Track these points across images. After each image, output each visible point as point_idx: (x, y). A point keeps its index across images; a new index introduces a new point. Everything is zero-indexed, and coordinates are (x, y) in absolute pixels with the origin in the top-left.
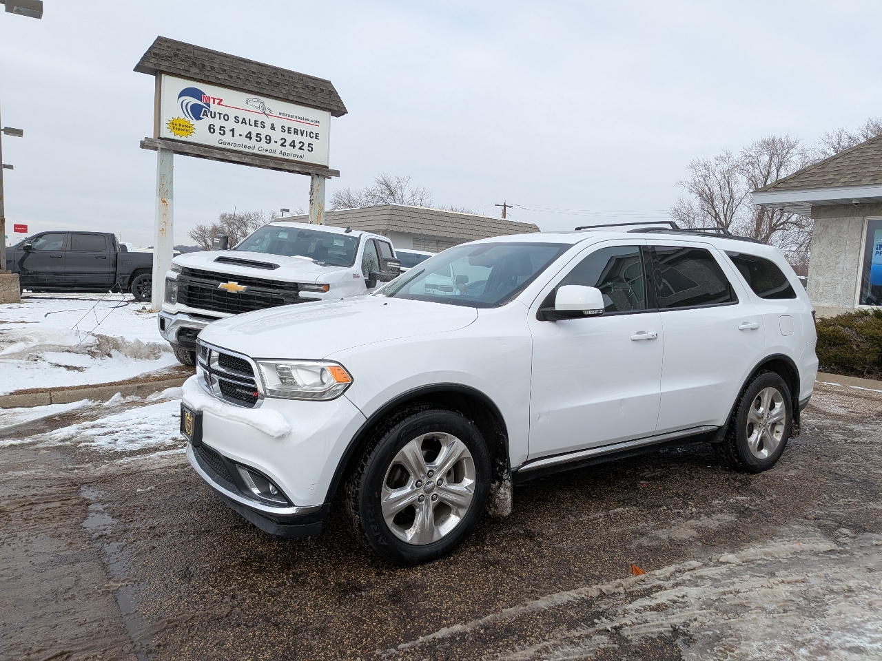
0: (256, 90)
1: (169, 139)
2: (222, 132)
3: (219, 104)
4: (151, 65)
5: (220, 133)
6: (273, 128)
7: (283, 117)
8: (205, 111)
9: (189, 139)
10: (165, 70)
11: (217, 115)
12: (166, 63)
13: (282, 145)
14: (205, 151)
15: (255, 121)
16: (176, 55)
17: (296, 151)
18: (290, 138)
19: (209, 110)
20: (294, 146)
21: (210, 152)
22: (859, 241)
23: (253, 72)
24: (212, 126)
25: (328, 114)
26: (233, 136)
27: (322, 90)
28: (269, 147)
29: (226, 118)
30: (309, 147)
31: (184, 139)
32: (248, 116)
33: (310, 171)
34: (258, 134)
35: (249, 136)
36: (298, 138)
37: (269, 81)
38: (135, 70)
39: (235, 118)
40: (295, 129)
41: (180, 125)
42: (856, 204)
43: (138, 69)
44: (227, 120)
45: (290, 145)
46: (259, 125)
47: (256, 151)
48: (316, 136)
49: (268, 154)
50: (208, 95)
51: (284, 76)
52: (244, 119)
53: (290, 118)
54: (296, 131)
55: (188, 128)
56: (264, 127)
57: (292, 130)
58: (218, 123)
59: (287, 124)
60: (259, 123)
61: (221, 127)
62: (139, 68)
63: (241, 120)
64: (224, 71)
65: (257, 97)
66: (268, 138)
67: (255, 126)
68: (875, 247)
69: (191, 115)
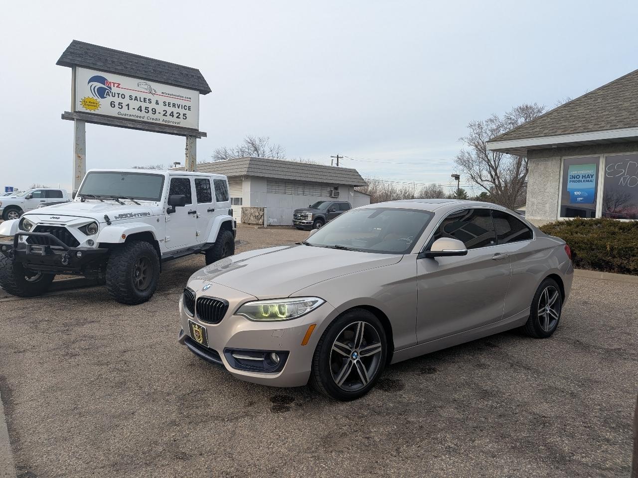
0: (144, 76)
1: (82, 113)
2: (120, 107)
3: (117, 87)
4: (68, 61)
6: (157, 103)
7: (164, 95)
8: (108, 92)
9: (97, 112)
10: (79, 64)
11: (117, 95)
12: (79, 59)
13: (164, 115)
14: (109, 121)
15: (144, 98)
16: (86, 53)
17: (174, 119)
18: (170, 110)
20: (173, 116)
21: (112, 121)
22: (558, 173)
23: (142, 64)
24: (113, 103)
25: (197, 92)
26: (128, 109)
27: (193, 76)
28: (155, 116)
29: (123, 96)
30: (184, 116)
31: (92, 112)
32: (139, 95)
33: (185, 133)
34: (146, 108)
35: (140, 109)
36: (175, 110)
37: (154, 70)
38: (57, 64)
39: (130, 96)
41: (90, 102)
42: (554, 148)
44: (123, 98)
45: (170, 115)
46: (147, 101)
47: (145, 120)
48: (189, 108)
49: (154, 121)
50: (109, 81)
51: (165, 66)
52: (136, 97)
53: (171, 96)
54: (174, 105)
55: (95, 105)
56: (151, 102)
57: (172, 104)
58: (117, 100)
59: (168, 100)
61: (119, 103)
62: (60, 63)
63: (134, 98)
64: (121, 63)
65: (145, 81)
66: (154, 110)
67: (144, 102)
68: (569, 177)
69: (98, 95)
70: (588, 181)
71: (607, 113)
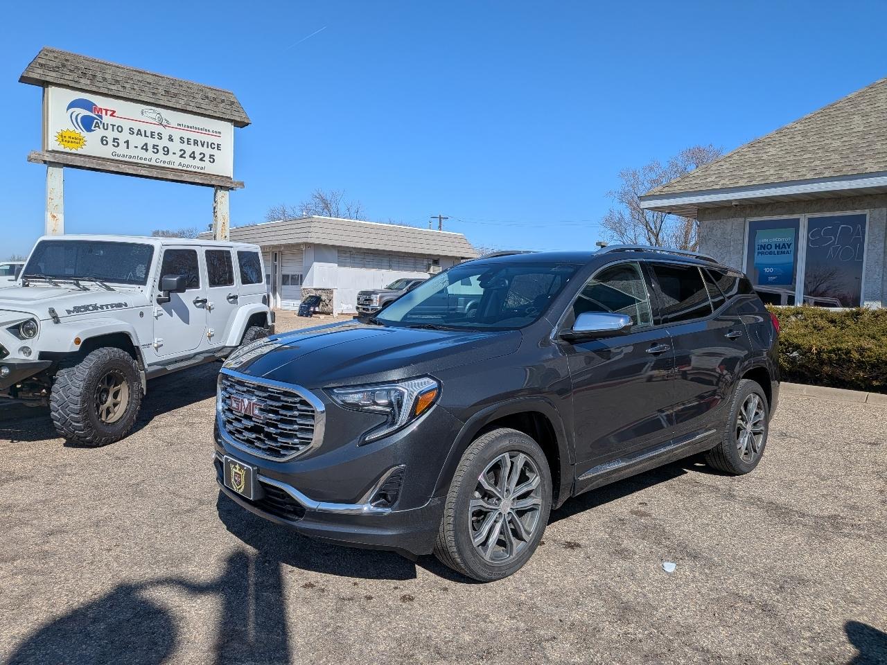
0: (152, 101)
1: (57, 152)
2: (116, 144)
3: (111, 115)
4: (36, 76)
5: (114, 145)
6: (171, 139)
7: (182, 127)
8: (97, 123)
9: (80, 151)
10: (52, 81)
11: (110, 127)
12: (54, 74)
13: (181, 156)
14: (97, 164)
15: (152, 132)
16: (64, 66)
17: (197, 162)
18: (189, 149)
19: (101, 122)
20: (194, 158)
21: (103, 165)
22: (741, 241)
23: (150, 84)
24: (104, 138)
25: (230, 124)
26: (128, 148)
27: (223, 101)
28: (167, 158)
29: (120, 129)
30: (210, 158)
31: (73, 151)
32: (143, 127)
33: (213, 183)
34: (154, 146)
35: (145, 147)
36: (198, 150)
37: (167, 92)
38: (19, 81)
39: (130, 129)
40: (195, 140)
41: (70, 137)
42: (736, 205)
43: (23, 79)
44: (121, 132)
45: (190, 156)
46: (156, 136)
47: (153, 163)
48: (218, 147)
49: (166, 165)
50: (99, 106)
51: (183, 86)
52: (139, 130)
53: (192, 130)
54: (196, 142)
55: (78, 141)
56: (161, 138)
57: (192, 141)
58: (110, 135)
59: (186, 135)
60: (156, 134)
61: (114, 139)
63: (136, 133)
64: (117, 81)
65: (153, 108)
66: (166, 149)
67: (151, 137)
68: (757, 247)
69: (82, 127)
70: (784, 253)
71: (809, 155)
